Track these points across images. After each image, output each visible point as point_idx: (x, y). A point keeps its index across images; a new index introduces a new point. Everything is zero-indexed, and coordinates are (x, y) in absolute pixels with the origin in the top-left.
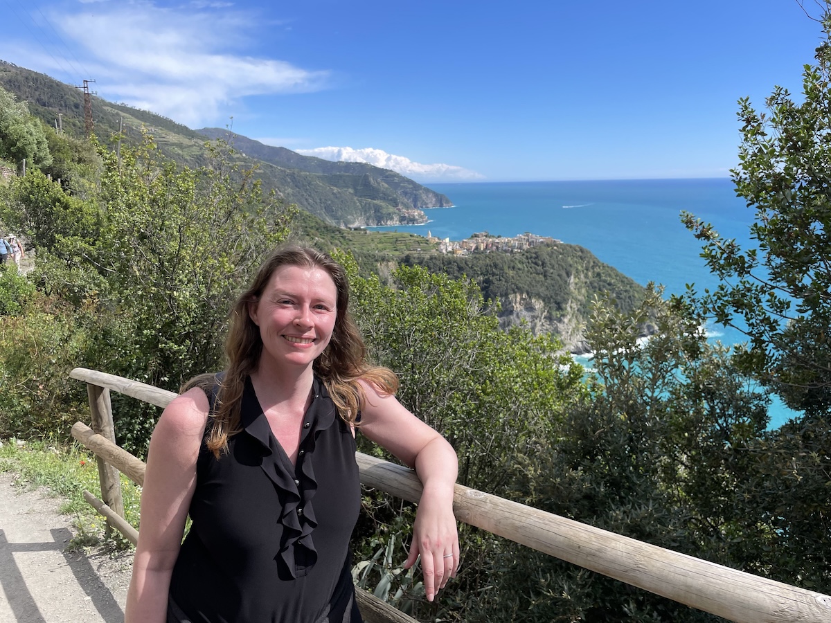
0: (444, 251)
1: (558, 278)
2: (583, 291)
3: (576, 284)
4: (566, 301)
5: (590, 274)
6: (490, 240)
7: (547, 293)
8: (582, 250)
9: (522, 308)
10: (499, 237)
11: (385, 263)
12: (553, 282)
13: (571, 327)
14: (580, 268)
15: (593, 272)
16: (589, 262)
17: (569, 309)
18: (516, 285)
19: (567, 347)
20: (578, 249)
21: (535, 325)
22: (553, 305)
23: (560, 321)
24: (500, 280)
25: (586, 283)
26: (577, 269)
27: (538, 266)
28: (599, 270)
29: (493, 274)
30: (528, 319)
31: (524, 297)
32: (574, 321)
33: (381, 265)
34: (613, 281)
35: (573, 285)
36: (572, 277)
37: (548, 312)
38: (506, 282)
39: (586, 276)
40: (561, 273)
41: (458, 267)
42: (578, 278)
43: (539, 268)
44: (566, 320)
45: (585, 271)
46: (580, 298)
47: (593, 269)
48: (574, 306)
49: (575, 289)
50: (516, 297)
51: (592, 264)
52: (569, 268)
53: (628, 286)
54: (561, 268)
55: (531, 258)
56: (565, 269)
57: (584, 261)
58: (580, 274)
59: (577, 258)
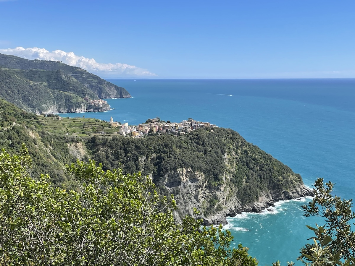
0: (124, 134)
1: (215, 154)
2: (235, 165)
3: (229, 159)
4: (221, 173)
5: (239, 151)
6: (162, 124)
7: (207, 166)
8: (232, 133)
9: (188, 179)
10: (168, 122)
11: (74, 144)
12: (211, 158)
13: (226, 194)
14: (231, 147)
15: (242, 150)
16: (238, 142)
17: (224, 179)
18: (183, 161)
19: (224, 210)
20: (230, 132)
21: (199, 192)
22: (212, 177)
23: (218, 189)
24: (170, 157)
25: (236, 158)
27: (200, 145)
28: (246, 148)
29: (164, 152)
30: (193, 188)
31: (189, 170)
32: (228, 189)
33: (71, 145)
34: (257, 157)
35: (227, 160)
36: (226, 154)
37: (208, 182)
38: (174, 158)
39: (236, 153)
40: (217, 150)
41: (136, 146)
42: (231, 155)
43: (201, 147)
44: (222, 189)
45: (236, 149)
46: (232, 170)
47: (242, 147)
48: (228, 177)
49: (228, 163)
50: (183, 171)
51: (240, 143)
52: (223, 147)
53: (268, 161)
54: (217, 147)
55: (194, 139)
56: (221, 148)
57: (234, 141)
58: (232, 152)
59: (229, 139)
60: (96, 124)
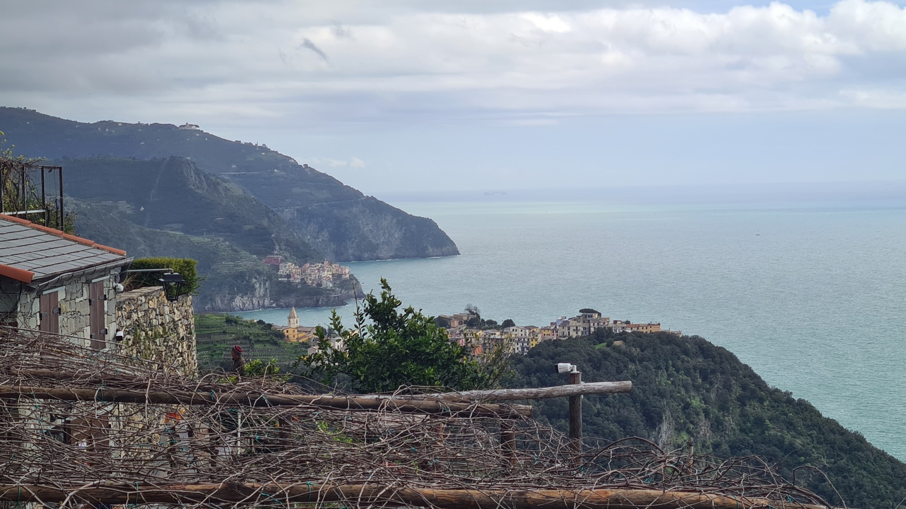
1: (613, 427)
5: (731, 422)
8: (702, 347)
14: (696, 402)
15: (743, 415)
16: (728, 387)
25: (716, 446)
26: (687, 406)
28: (759, 409)
34: (798, 442)
36: (664, 427)
39: (717, 426)
40: (625, 413)
42: (689, 432)
45: (715, 413)
47: (743, 404)
51: (737, 390)
56: (643, 404)
57: (711, 384)
58: (696, 420)
59: (687, 373)
60: (224, 333)
